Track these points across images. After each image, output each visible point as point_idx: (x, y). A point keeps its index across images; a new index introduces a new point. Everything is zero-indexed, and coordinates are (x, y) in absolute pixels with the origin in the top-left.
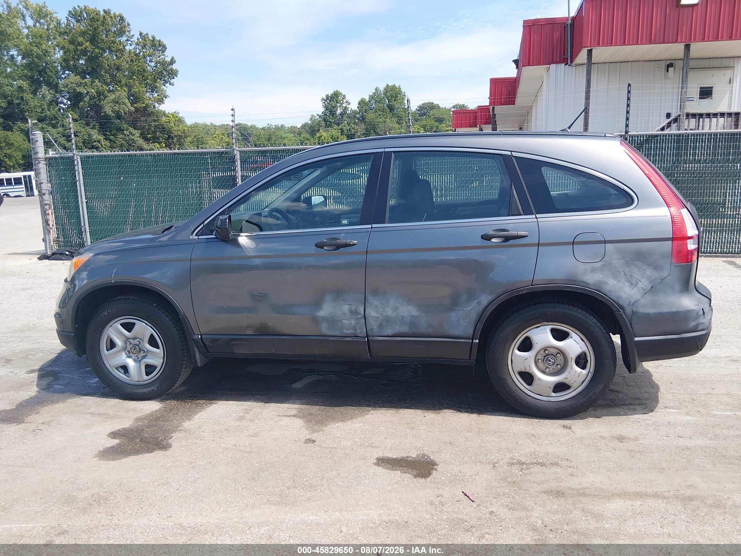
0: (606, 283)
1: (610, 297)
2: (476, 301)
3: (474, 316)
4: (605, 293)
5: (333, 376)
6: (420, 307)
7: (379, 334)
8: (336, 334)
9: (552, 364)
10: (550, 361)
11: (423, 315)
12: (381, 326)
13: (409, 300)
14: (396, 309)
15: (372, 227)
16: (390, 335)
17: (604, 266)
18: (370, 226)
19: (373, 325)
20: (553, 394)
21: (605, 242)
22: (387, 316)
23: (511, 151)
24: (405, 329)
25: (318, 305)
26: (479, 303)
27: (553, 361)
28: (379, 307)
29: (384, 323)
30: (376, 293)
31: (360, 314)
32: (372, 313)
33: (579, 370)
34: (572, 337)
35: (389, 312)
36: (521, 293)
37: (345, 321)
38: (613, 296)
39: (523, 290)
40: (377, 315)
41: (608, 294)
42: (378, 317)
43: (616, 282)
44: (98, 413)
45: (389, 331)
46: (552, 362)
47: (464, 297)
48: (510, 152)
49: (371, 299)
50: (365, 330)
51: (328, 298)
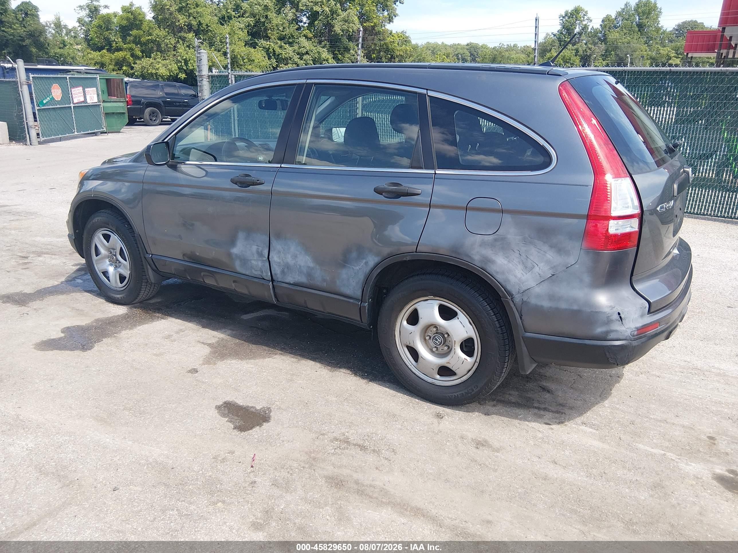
0: (493, 262)
1: (497, 278)
2: (364, 261)
3: (361, 277)
4: (491, 273)
5: (286, 313)
6: (316, 260)
7: (282, 280)
8: (247, 273)
9: (439, 344)
10: (437, 340)
11: (318, 267)
12: (283, 272)
13: (307, 249)
14: (295, 257)
15: (281, 167)
16: (292, 282)
17: (496, 240)
18: (279, 165)
19: (277, 270)
20: (438, 377)
21: (502, 211)
22: (288, 263)
23: (427, 90)
24: (303, 279)
25: (233, 242)
26: (366, 263)
27: (440, 341)
28: (281, 252)
29: (286, 270)
30: (279, 236)
31: (264, 257)
32: (275, 258)
33: (463, 356)
34: (458, 318)
35: (289, 259)
36: (404, 259)
37: (253, 262)
38: (500, 277)
39: (407, 256)
40: (278, 261)
41: (495, 274)
42: (280, 263)
43: (506, 262)
45: (290, 279)
46: (439, 342)
47: (354, 254)
48: (426, 90)
49: (274, 243)
50: (270, 274)
51: (241, 235)
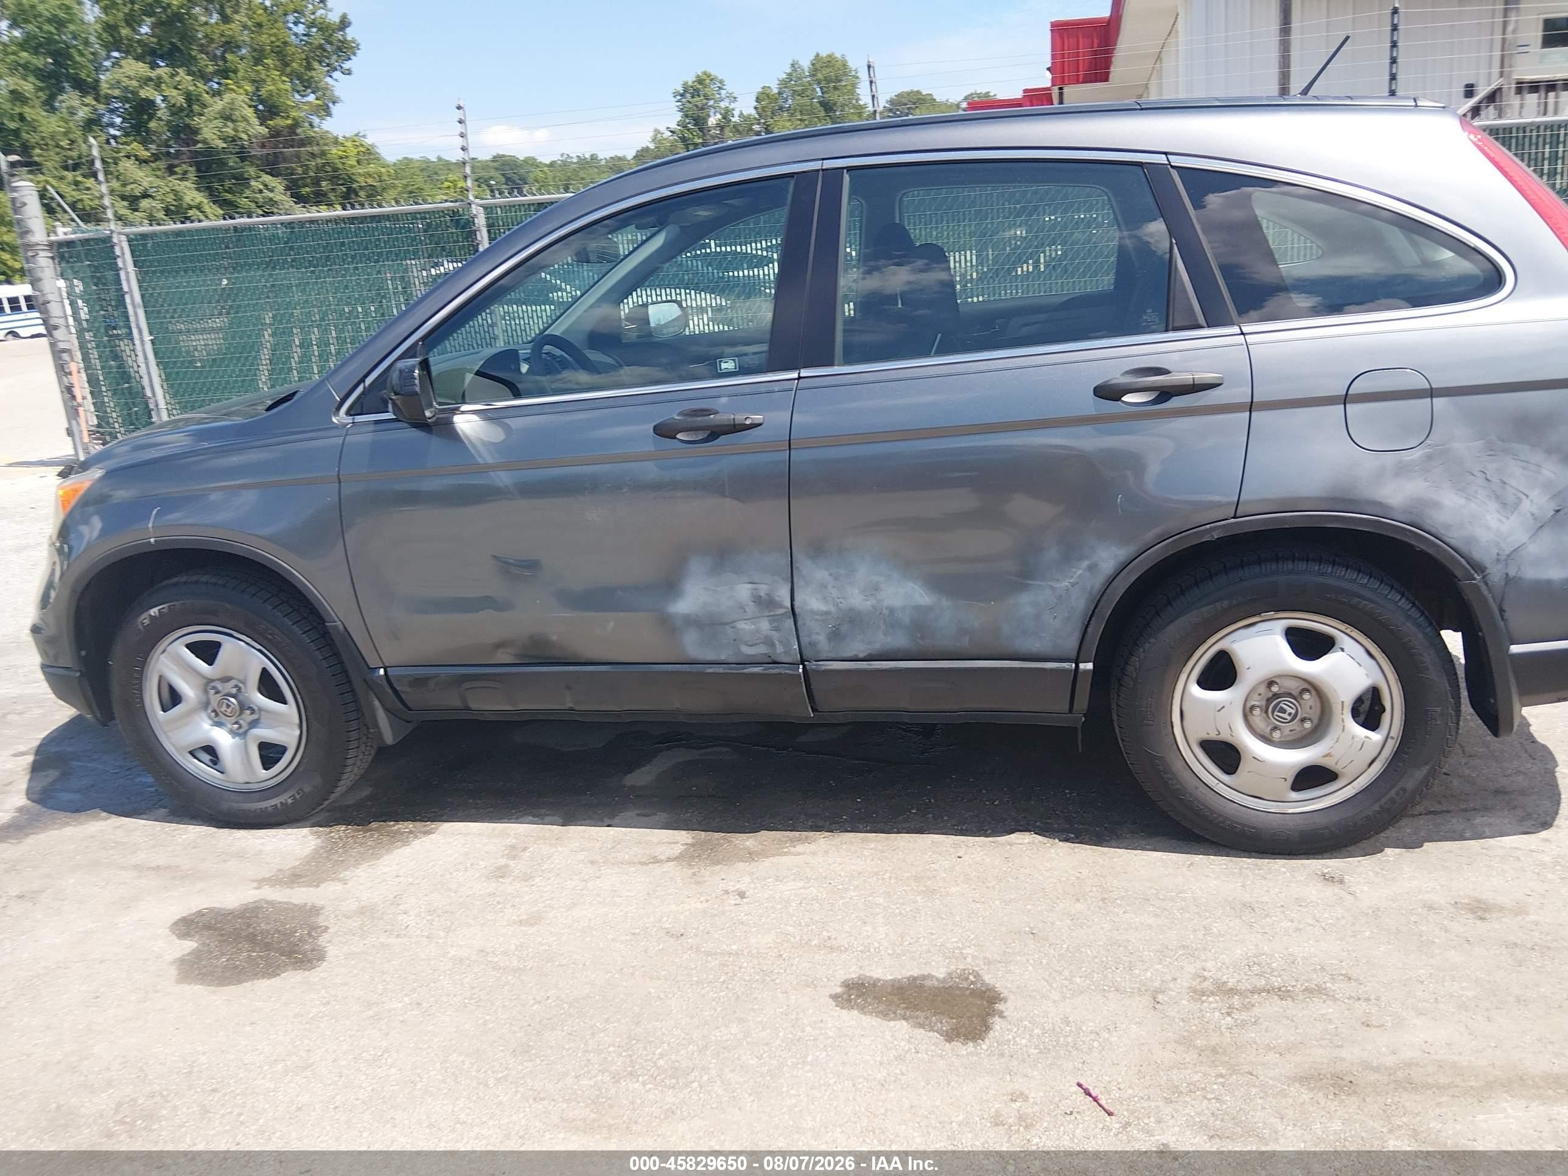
0: (1437, 505)
1: (1447, 540)
2: (1085, 564)
3: (1080, 604)
4: (1433, 530)
5: (725, 749)
6: (937, 583)
7: (833, 655)
8: (723, 657)
9: (1289, 718)
10: (1283, 711)
11: (945, 602)
12: (835, 635)
13: (906, 567)
14: (874, 589)
15: (799, 378)
16: (861, 655)
17: (1429, 457)
18: (795, 375)
19: (817, 631)
20: (1294, 795)
21: (1432, 393)
22: (851, 610)
23: (1166, 153)
24: (900, 641)
25: (671, 586)
26: (1092, 568)
27: (1293, 711)
28: (830, 586)
29: (844, 628)
30: (818, 550)
31: (781, 606)
32: (811, 601)
33: (1361, 732)
34: (1343, 650)
35: (856, 599)
36: (1204, 540)
37: (742, 625)
38: (1455, 537)
39: (1214, 529)
40: (823, 608)
41: (1442, 532)
42: (827, 613)
43: (1462, 501)
44: (152, 865)
45: (859, 648)
46: (1290, 714)
47: (1052, 553)
48: (1164, 156)
49: (805, 565)
50: (796, 647)
51: (696, 566)
